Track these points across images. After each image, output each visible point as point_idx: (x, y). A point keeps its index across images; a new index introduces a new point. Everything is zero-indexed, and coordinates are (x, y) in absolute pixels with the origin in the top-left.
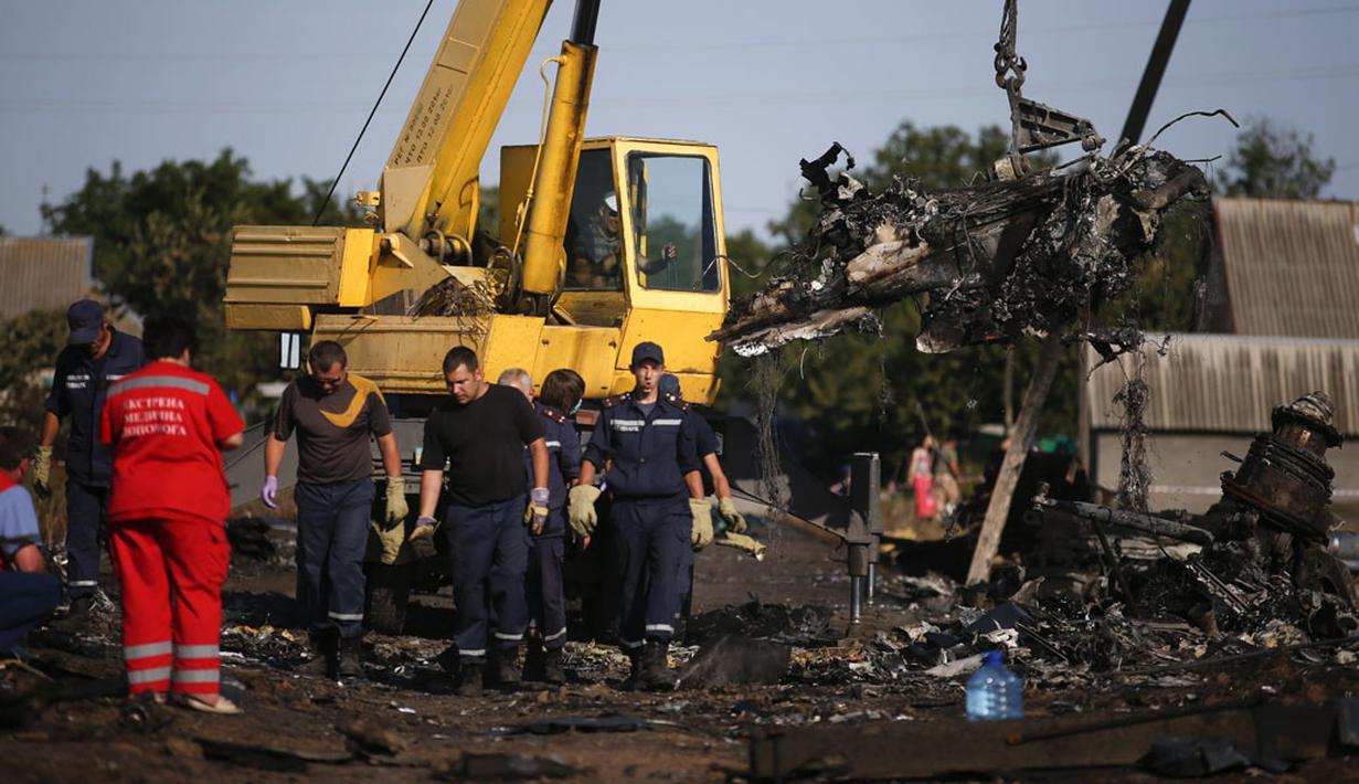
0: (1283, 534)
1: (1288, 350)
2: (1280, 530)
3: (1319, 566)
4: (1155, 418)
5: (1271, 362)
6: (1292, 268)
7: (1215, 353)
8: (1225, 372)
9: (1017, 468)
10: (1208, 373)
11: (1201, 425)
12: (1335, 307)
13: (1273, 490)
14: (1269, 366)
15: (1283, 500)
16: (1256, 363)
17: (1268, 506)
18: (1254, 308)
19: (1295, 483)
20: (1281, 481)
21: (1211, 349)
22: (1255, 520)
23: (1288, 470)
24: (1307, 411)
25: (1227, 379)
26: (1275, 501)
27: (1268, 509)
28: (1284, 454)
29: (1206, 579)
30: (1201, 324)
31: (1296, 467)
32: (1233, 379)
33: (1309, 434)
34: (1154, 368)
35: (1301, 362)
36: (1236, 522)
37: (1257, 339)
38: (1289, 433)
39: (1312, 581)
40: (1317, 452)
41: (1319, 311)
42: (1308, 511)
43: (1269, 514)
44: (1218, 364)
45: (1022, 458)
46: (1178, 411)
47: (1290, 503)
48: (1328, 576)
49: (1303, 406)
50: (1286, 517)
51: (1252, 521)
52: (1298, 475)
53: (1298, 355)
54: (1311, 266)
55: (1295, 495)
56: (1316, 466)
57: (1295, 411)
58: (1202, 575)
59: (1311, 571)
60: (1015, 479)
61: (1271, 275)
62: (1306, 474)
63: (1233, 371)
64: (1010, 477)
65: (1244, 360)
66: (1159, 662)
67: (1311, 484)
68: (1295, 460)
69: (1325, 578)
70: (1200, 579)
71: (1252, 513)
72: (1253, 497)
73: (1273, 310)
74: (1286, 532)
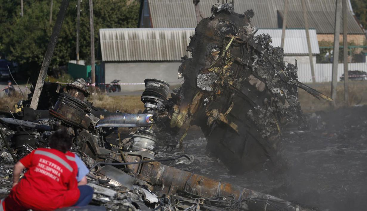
0: (70, 128)
1: (168, 32)
2: (69, 127)
3: (85, 137)
4: (124, 57)
5: (162, 37)
6: (171, 3)
7: (144, 35)
8: (147, 40)
9: (40, 88)
10: (142, 41)
11: (140, 59)
12: (185, 17)
13: (66, 113)
14: (162, 38)
15: (69, 116)
16: (158, 37)
17: (64, 118)
18: (158, 18)
19: (73, 110)
20: (69, 110)
21: (143, 33)
22: (60, 123)
23: (71, 106)
24: (77, 85)
25: (148, 43)
26: (66, 117)
27: (64, 120)
28: (69, 100)
29: (30, 149)
30: (142, 24)
31: (73, 104)
32: (150, 42)
33: (78, 93)
34: (123, 40)
35: (173, 36)
36: (54, 124)
37: (158, 29)
38: (71, 93)
39: (82, 143)
40: (81, 99)
41: (180, 17)
42: (78, 119)
43: (65, 121)
44: (145, 38)
45: (42, 84)
46: (132, 55)
47: (72, 117)
48: (89, 141)
49: (76, 83)
50: (70, 122)
51: (58, 124)
52: (74, 107)
53: (171, 34)
54: (177, 3)
55: (73, 114)
56: (81, 104)
57: (73, 85)
58: (28, 148)
59: (82, 140)
60: (40, 92)
61: (164, 6)
62: (77, 107)
63: (150, 40)
64: (38, 91)
65: (154, 36)
66: (2, 183)
67: (79, 110)
68: (73, 102)
69: (88, 141)
70: (28, 150)
71: (59, 121)
72: (59, 116)
73: (165, 18)
74: (71, 127)
